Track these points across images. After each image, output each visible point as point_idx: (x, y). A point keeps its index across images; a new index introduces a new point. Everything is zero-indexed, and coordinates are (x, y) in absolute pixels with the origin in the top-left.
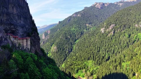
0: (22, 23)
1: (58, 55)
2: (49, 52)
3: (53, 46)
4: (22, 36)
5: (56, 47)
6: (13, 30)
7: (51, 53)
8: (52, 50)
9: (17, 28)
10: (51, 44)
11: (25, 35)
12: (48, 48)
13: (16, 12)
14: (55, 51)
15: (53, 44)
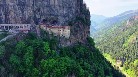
0: (64, 12)
1: (135, 48)
2: (125, 42)
3: (132, 35)
4: (64, 25)
5: (135, 38)
6: (55, 19)
7: (127, 43)
8: (129, 40)
9: (58, 18)
10: (131, 32)
11: (67, 24)
12: (125, 37)
13: (58, 3)
14: (133, 42)
15: (134, 33)
